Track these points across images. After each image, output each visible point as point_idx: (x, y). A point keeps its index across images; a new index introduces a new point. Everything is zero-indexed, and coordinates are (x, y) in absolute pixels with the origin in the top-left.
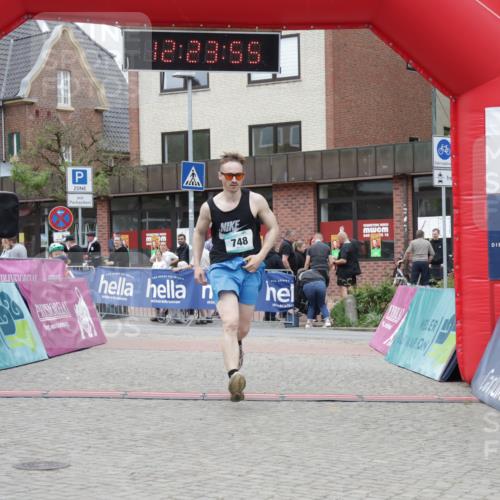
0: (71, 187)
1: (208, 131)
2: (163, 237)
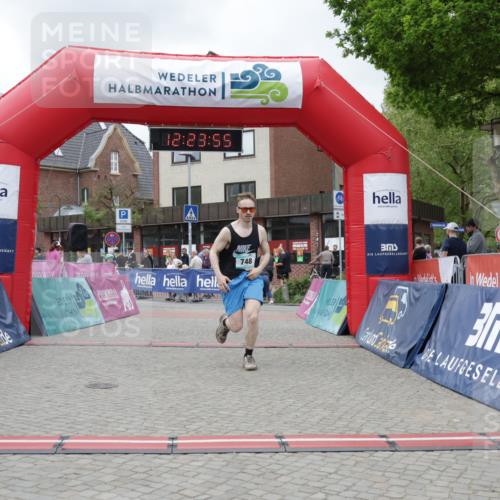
0: (118, 220)
1: (200, 187)
2: (173, 250)
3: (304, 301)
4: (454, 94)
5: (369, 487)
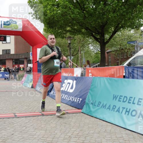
3: (22, 80)
4: (59, 30)
5: (37, 125)
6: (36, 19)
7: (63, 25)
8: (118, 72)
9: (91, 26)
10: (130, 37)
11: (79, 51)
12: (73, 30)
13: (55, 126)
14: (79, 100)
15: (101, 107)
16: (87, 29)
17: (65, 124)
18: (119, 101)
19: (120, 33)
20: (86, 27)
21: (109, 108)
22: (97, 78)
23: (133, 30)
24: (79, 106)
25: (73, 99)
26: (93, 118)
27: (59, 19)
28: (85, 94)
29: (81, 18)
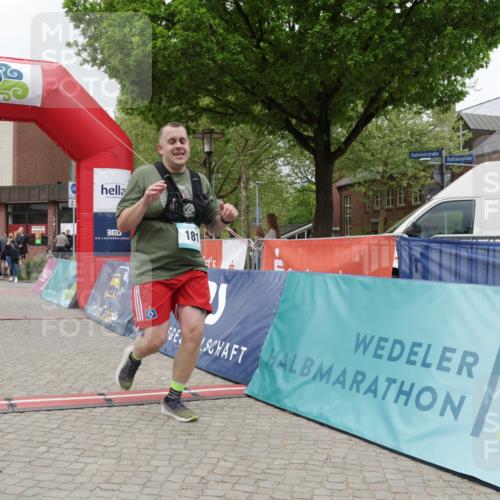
3: (40, 279)
4: (174, 106)
5: (87, 438)
6: (92, 66)
7: (186, 90)
8: (375, 254)
9: (285, 95)
10: (418, 134)
11: (240, 179)
12: (221, 106)
13: (151, 441)
14: (239, 351)
15: (314, 378)
16: (269, 103)
17: (188, 437)
18: (377, 356)
19: (386, 122)
20: (268, 98)
21: (341, 381)
22: (302, 276)
23: (428, 112)
24: (238, 373)
25: (215, 348)
26: (284, 413)
27: (173, 66)
28: (260, 330)
29: (251, 65)
